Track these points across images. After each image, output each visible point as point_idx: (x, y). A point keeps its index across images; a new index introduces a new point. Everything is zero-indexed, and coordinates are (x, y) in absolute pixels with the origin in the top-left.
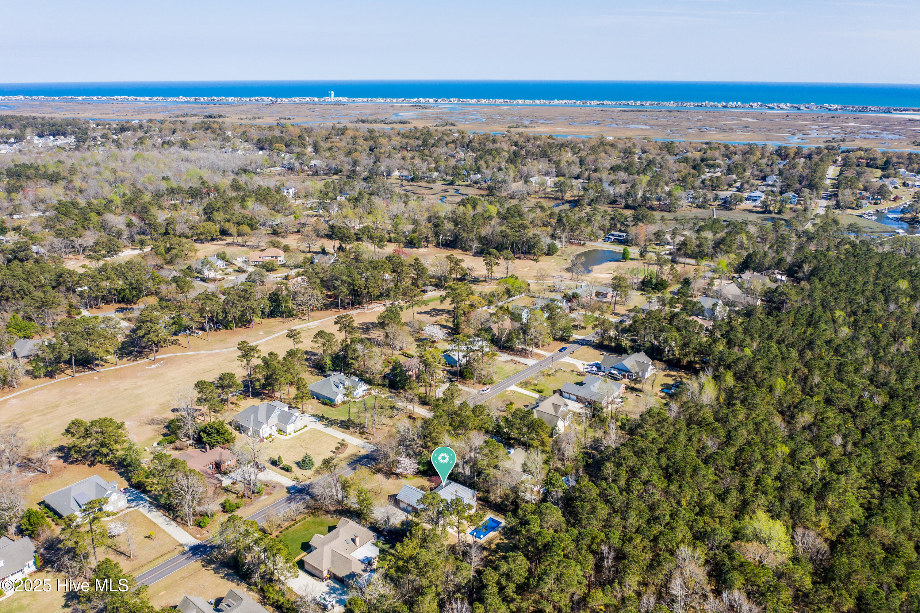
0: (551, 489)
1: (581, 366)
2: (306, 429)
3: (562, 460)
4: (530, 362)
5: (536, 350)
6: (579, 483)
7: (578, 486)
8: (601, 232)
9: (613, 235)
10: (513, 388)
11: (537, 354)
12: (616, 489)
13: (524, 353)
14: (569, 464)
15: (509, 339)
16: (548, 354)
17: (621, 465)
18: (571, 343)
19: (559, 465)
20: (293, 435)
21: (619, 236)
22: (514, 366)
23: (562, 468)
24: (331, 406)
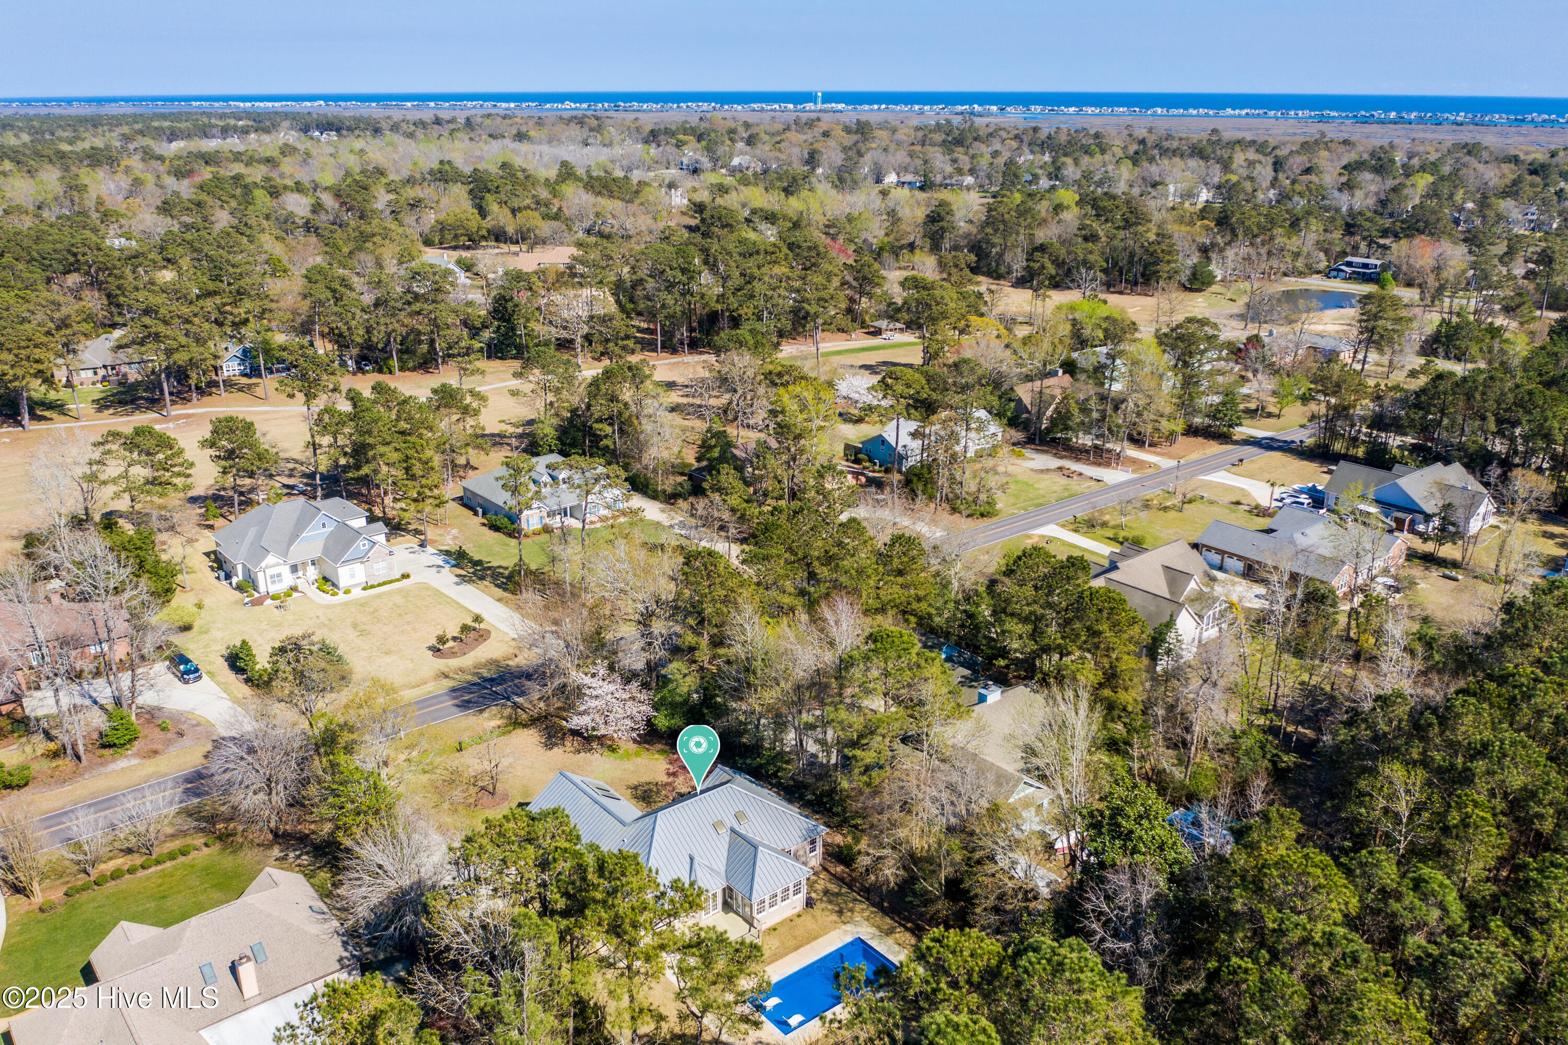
0: (1115, 854)
1: (1262, 495)
2: (405, 582)
3: (1180, 745)
4: (1112, 476)
5: (1132, 452)
6: (1252, 847)
7: (1242, 860)
8: (1322, 255)
9: (1349, 264)
10: (1052, 530)
11: (1134, 461)
12: (1452, 898)
13: (1099, 456)
14: (1202, 759)
15: (1062, 420)
16: (1166, 463)
17: (1466, 777)
18: (1236, 443)
19: (1166, 760)
20: (357, 593)
21: (1365, 266)
22: (1064, 481)
23: (1178, 773)
24: (510, 535)
